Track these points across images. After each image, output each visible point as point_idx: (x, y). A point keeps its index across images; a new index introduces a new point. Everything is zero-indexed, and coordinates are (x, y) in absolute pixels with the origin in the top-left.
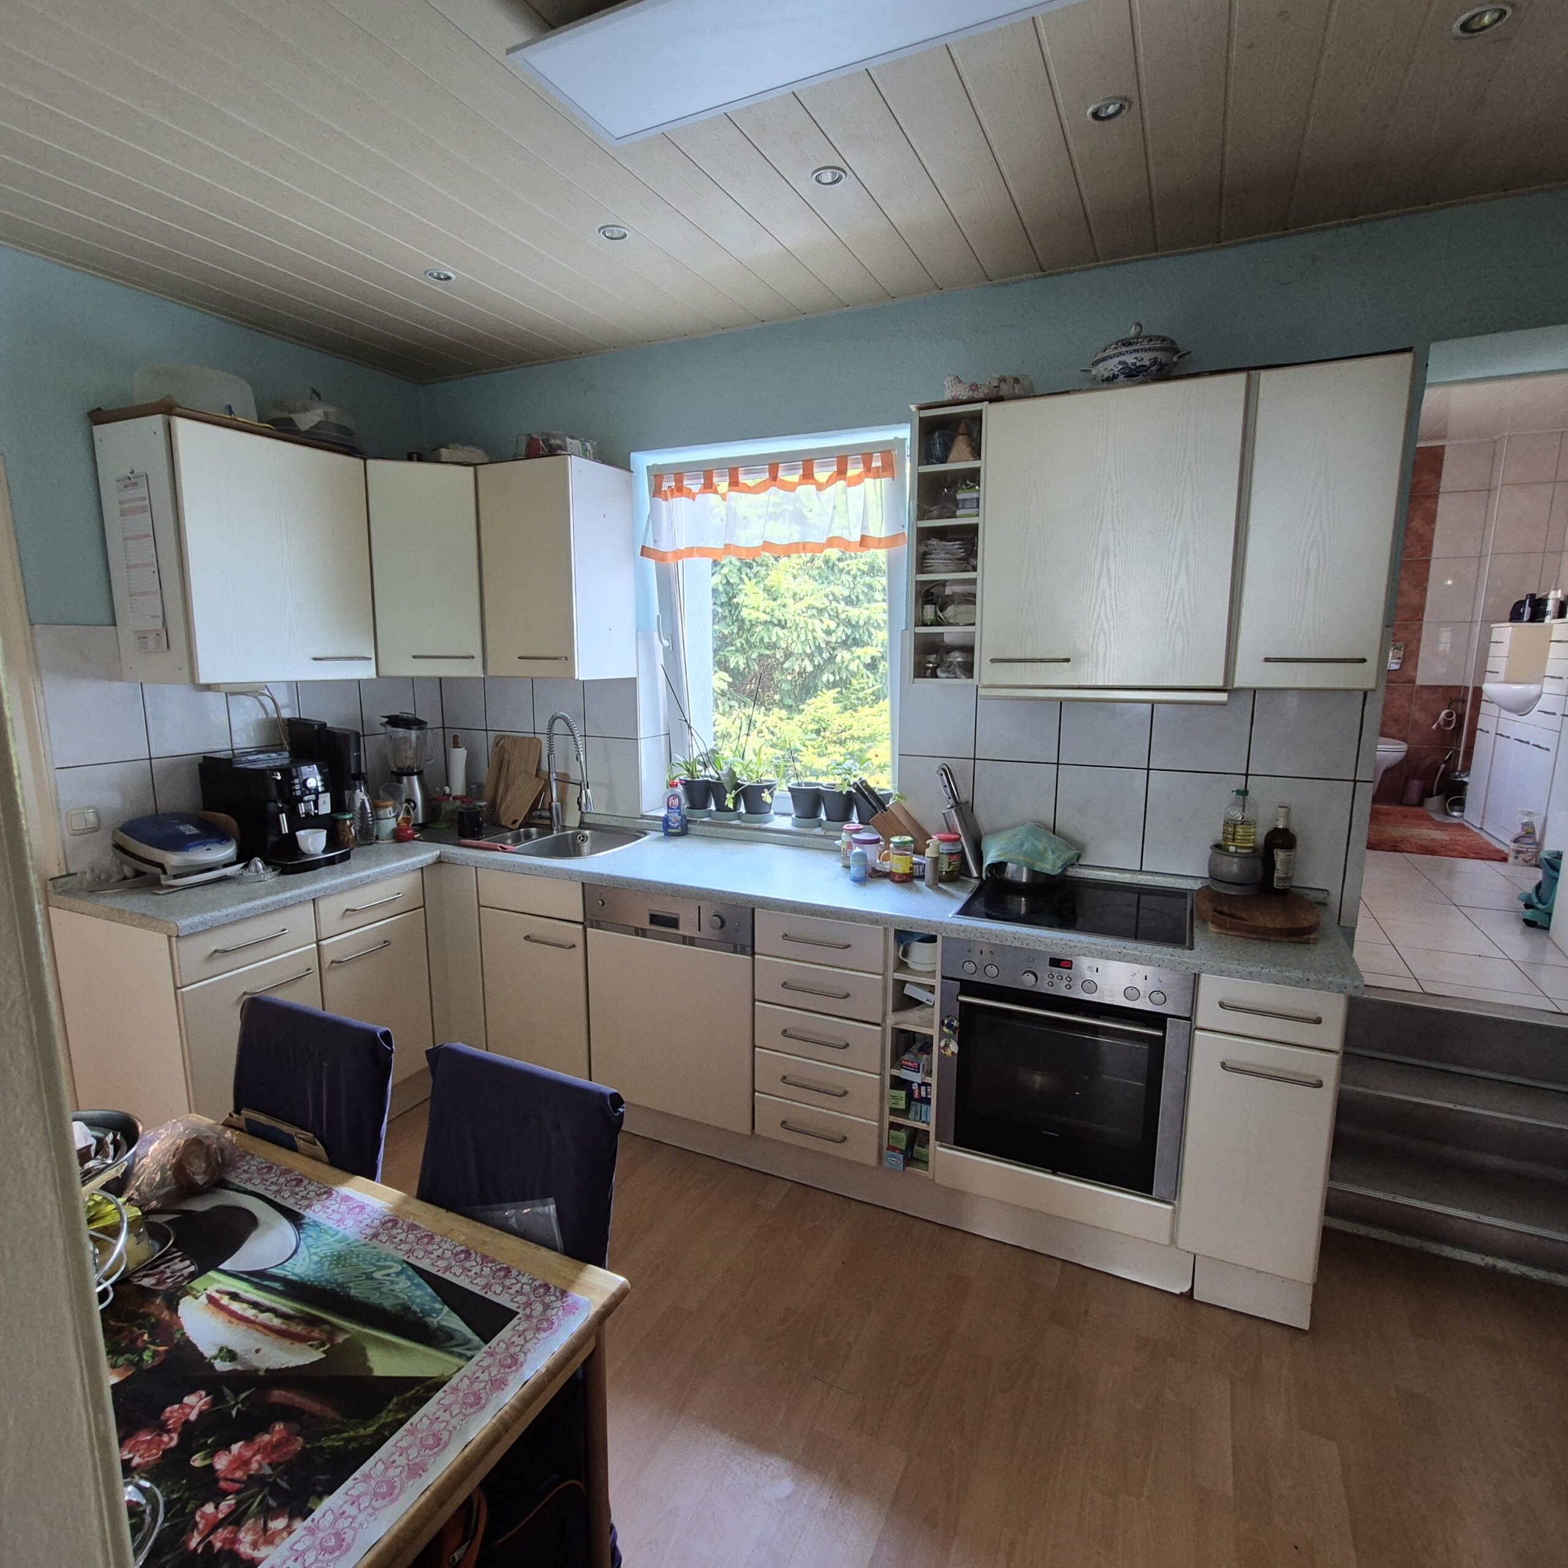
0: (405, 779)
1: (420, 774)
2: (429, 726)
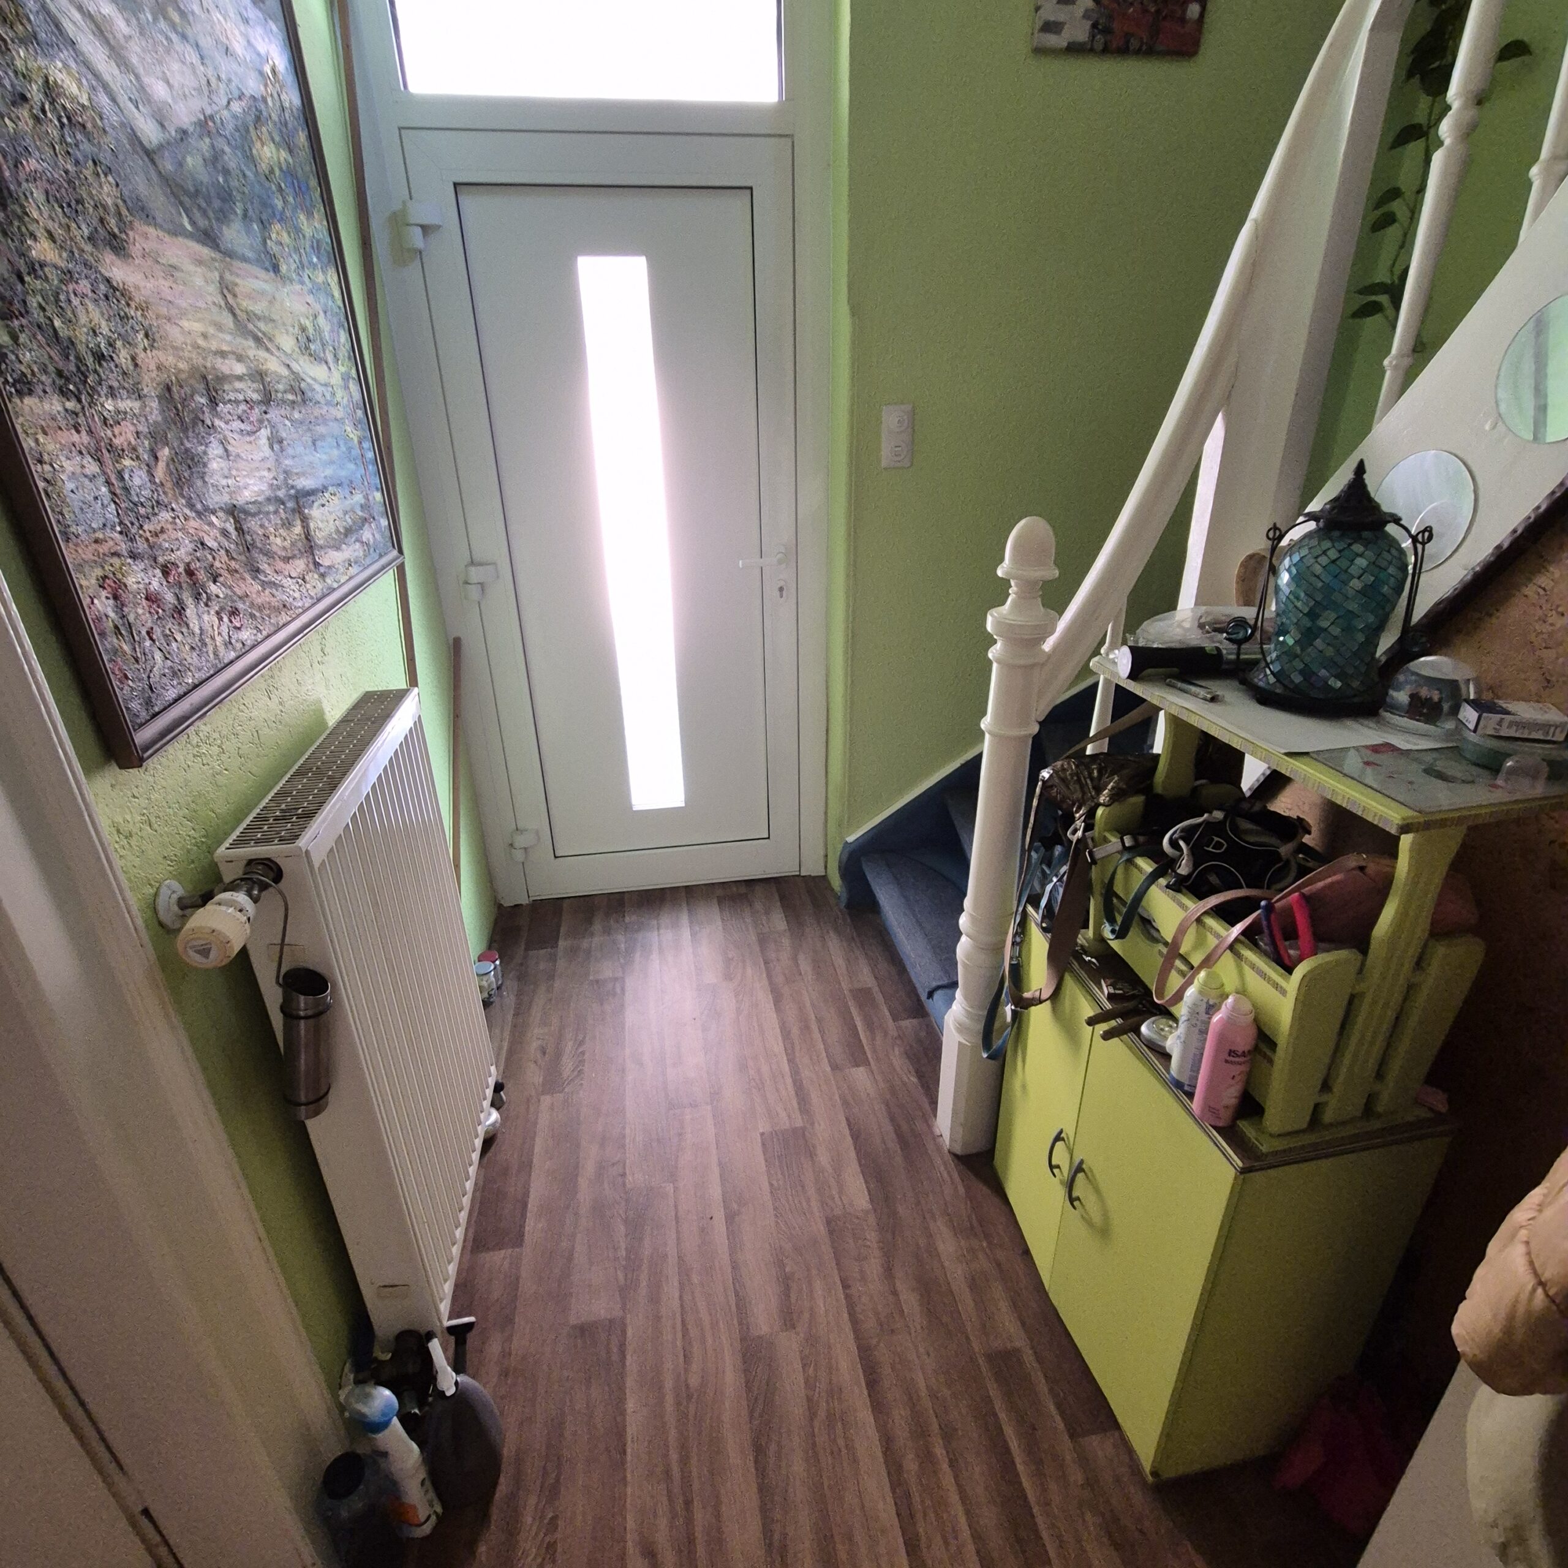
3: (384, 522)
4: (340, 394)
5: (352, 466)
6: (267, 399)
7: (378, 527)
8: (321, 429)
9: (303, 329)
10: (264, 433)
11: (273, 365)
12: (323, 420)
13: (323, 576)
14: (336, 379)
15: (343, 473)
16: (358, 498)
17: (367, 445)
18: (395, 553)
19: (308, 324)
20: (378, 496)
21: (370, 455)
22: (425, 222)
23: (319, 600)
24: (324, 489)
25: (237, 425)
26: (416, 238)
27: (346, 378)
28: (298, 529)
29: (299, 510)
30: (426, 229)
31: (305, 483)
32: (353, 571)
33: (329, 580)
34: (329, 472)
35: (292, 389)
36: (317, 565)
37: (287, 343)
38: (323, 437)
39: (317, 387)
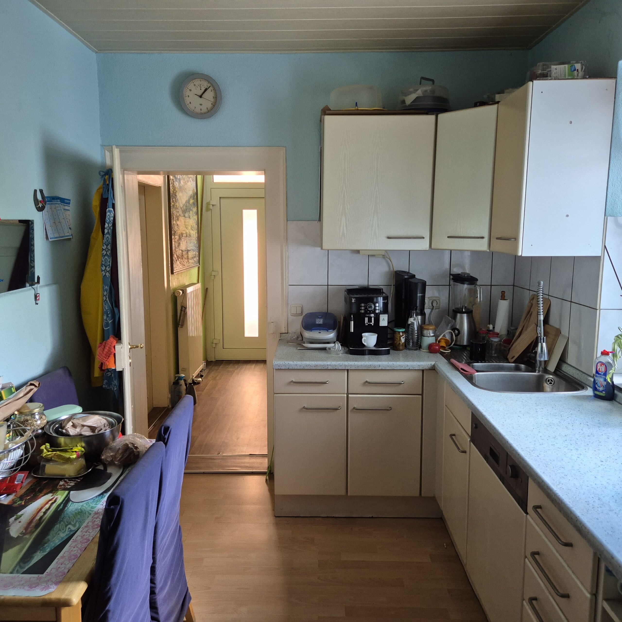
0: (459, 315)
1: (469, 312)
2: (478, 283)
3: (198, 258)
4: (195, 235)
5: (194, 247)
6: (187, 236)
7: (197, 258)
8: (191, 241)
9: (192, 226)
10: (186, 241)
11: (188, 232)
12: (192, 240)
13: (189, 263)
14: (194, 233)
15: (193, 248)
16: (195, 253)
17: (197, 244)
18: (198, 264)
19: (192, 225)
20: (197, 253)
21: (197, 246)
22: (213, 204)
23: (188, 266)
24: (191, 250)
25: (184, 240)
26: (211, 207)
27: (196, 233)
28: (187, 255)
29: (187, 252)
30: (213, 205)
31: (189, 249)
32: (193, 264)
33: (189, 264)
34: (192, 248)
35: (189, 235)
36: (188, 261)
37: (189, 228)
38: (191, 242)
39: (192, 234)
